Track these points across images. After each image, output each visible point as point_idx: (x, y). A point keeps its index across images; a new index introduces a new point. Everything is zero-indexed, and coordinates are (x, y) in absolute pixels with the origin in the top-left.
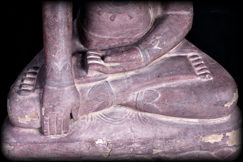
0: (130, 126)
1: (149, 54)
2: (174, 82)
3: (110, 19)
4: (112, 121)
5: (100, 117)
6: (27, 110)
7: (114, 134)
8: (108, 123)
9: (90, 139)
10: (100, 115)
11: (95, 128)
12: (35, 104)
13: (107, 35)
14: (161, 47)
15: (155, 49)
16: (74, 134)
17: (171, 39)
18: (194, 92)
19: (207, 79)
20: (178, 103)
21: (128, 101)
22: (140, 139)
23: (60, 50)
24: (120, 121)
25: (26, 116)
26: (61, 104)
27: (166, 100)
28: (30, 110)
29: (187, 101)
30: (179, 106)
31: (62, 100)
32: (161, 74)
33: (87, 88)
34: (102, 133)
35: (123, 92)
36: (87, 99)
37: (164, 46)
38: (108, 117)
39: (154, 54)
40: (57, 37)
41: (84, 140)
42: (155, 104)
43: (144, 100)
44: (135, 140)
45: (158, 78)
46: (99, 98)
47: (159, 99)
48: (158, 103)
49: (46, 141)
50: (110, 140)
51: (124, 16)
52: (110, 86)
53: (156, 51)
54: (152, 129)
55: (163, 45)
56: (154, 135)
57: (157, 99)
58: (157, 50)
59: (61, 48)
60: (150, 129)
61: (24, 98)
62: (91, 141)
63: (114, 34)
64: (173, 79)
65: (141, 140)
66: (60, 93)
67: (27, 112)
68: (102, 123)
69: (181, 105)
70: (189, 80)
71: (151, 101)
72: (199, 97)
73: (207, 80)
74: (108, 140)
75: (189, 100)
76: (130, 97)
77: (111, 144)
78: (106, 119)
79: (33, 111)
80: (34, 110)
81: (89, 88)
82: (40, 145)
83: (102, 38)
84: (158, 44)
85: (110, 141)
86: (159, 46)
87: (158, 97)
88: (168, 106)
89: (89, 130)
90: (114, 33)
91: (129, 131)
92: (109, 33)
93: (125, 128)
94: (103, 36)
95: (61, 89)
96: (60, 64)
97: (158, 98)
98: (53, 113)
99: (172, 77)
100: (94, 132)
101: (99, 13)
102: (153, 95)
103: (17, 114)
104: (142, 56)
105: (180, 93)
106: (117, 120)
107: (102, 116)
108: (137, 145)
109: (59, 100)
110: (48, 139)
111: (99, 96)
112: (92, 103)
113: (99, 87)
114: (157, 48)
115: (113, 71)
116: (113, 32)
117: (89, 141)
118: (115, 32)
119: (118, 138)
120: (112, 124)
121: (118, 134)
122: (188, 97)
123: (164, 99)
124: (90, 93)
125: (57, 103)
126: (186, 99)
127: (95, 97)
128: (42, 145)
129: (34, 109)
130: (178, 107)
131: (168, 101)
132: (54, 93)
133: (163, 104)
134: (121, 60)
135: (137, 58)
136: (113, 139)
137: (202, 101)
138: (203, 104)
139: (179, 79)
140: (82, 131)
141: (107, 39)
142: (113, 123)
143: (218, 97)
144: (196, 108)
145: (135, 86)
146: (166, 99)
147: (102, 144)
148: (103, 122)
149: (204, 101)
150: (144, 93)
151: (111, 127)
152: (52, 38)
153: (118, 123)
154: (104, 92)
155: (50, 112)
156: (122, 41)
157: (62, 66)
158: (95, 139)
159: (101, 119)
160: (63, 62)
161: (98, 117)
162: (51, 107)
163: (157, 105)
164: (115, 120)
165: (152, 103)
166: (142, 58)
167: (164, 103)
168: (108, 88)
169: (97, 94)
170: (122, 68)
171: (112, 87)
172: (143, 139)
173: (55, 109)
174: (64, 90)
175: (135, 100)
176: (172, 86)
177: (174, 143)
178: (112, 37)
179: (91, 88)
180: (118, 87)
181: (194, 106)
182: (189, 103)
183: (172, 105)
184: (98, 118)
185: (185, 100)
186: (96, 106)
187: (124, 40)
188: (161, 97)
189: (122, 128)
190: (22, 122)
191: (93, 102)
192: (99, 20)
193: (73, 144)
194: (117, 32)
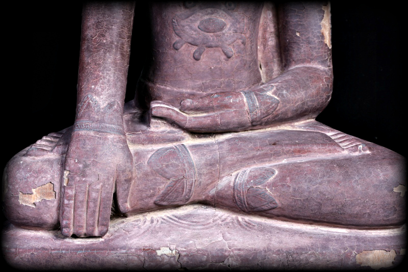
0: (221, 232)
1: (258, 100)
2: (301, 156)
3: (192, 56)
4: (190, 225)
5: (168, 219)
6: (37, 177)
7: (191, 242)
8: (181, 227)
9: (146, 247)
10: (168, 217)
11: (157, 232)
12: (52, 167)
13: (186, 87)
14: (278, 97)
15: (268, 96)
16: (118, 240)
17: (296, 92)
18: (338, 165)
19: (360, 151)
20: (309, 182)
21: (219, 188)
22: (239, 250)
23: (106, 80)
24: (204, 225)
25: (34, 190)
26: (100, 163)
27: (288, 178)
28: (42, 177)
29: (325, 178)
30: (311, 189)
31: (101, 156)
34: (169, 238)
35: (210, 165)
36: (146, 169)
37: (284, 97)
38: (182, 220)
39: (267, 103)
40: (103, 63)
41: (135, 247)
42: (268, 188)
43: (248, 181)
44: (229, 251)
45: (274, 146)
46: (167, 170)
47: (275, 178)
48: (273, 185)
49: (64, 247)
50: (184, 249)
51: (217, 54)
52: (188, 151)
53: (270, 99)
54: (262, 237)
55: (282, 95)
56: (265, 245)
57: (271, 179)
58: (271, 98)
59: (108, 77)
60: (258, 236)
61: (34, 159)
62: (149, 249)
63: (198, 85)
64: (299, 151)
65: (241, 253)
66: (98, 142)
67: (36, 181)
68: (170, 227)
69: (315, 187)
71: (260, 183)
72: (347, 172)
73: (360, 154)
74: (179, 249)
75: (329, 177)
76: (224, 179)
77: (185, 256)
78: (178, 222)
79: (46, 180)
80: (49, 179)
81: (151, 151)
82: (53, 252)
83: (178, 92)
84: (273, 91)
85: (184, 251)
86: (275, 93)
87: (273, 173)
88: (291, 190)
89: (146, 234)
90: (199, 83)
91: (221, 238)
92: (190, 83)
93: (212, 234)
94: (179, 88)
95: (100, 135)
96: (102, 98)
97: (274, 177)
98: (84, 179)
99: (298, 147)
100: (155, 238)
101: (175, 46)
102: (264, 173)
103: (17, 186)
104: (245, 100)
105: (313, 168)
106: (199, 224)
107: (171, 219)
108: (234, 263)
109: (97, 155)
110: (68, 244)
111: (167, 166)
112: (155, 179)
113: (168, 151)
114: (272, 95)
115: (194, 121)
116: (197, 82)
117: (144, 250)
118: (199, 82)
119: (199, 247)
120: (189, 229)
121: (197, 242)
122: (327, 172)
123: (283, 177)
124: (153, 158)
125: (92, 160)
126: (324, 176)
127: (161, 166)
128: (56, 253)
129: (49, 176)
130: (310, 192)
131: (291, 180)
132: (87, 142)
133: (283, 186)
134: (209, 103)
135: (238, 101)
136: (189, 248)
137: (352, 178)
138: (354, 184)
139: (310, 151)
140: (133, 236)
141: (186, 93)
142: (191, 227)
143: (382, 172)
144: (342, 194)
145: (232, 156)
146: (289, 176)
147: (169, 256)
148: (172, 225)
149: (357, 178)
150: (248, 171)
151: (187, 232)
152: (94, 64)
153: (199, 227)
154: (177, 159)
155: (78, 179)
157: (107, 102)
158: (156, 246)
159: (168, 222)
160: (109, 96)
161: (164, 219)
162: (80, 168)
163: (271, 190)
164: (194, 224)
165: (263, 186)
166: (246, 104)
167: (284, 185)
168: (184, 153)
169: (165, 161)
170: (210, 118)
171: (192, 153)
172: (246, 250)
173: (88, 172)
174: (106, 139)
175: (232, 184)
177: (303, 263)
178: (194, 91)
179: (154, 152)
180: (202, 154)
181: (339, 188)
182: (329, 182)
183: (299, 187)
184: (163, 221)
185: (321, 178)
186: (161, 187)
188: (279, 174)
189: (207, 234)
190: (24, 204)
191: (157, 178)
192: (175, 60)
193: (115, 252)
194: (204, 81)
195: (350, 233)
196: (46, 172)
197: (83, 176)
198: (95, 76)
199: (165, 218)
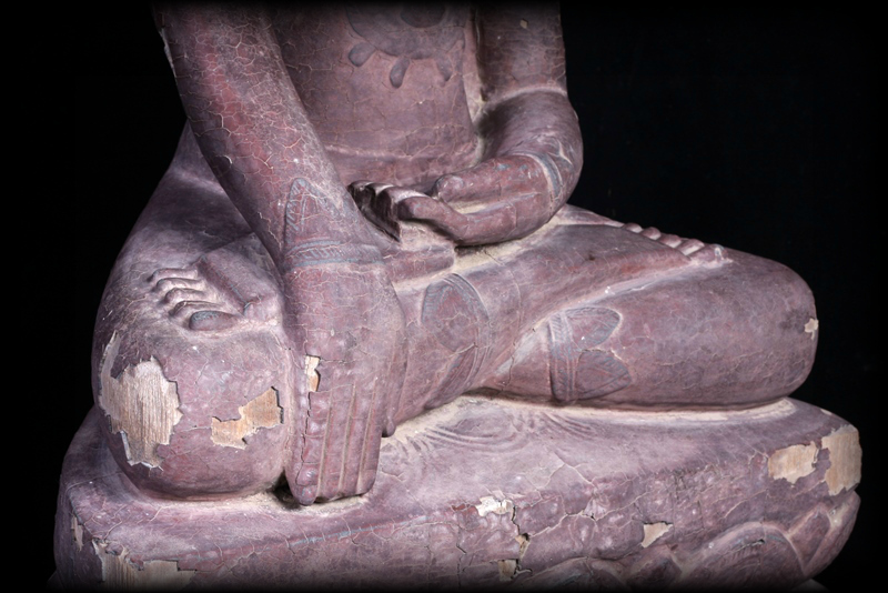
0: (550, 450)
3: (387, 78)
4: (486, 443)
5: (437, 436)
6: (246, 379)
8: (478, 449)
9: (454, 501)
10: (436, 432)
11: (446, 467)
12: (268, 352)
13: (379, 147)
14: (569, 159)
16: (392, 495)
18: (715, 291)
19: (719, 259)
20: (683, 329)
21: (519, 358)
22: (605, 481)
24: (509, 440)
25: (241, 410)
27: (646, 326)
28: (257, 378)
29: (707, 319)
30: (687, 344)
31: (372, 316)
34: (477, 477)
35: (508, 313)
36: (420, 335)
38: (463, 434)
39: (568, 174)
41: (435, 505)
42: (615, 348)
43: (577, 339)
44: (591, 487)
46: (452, 332)
47: (622, 329)
49: (306, 529)
50: (520, 496)
51: (428, 72)
52: (473, 288)
53: (566, 166)
54: (618, 448)
57: (616, 331)
60: (612, 449)
61: (217, 338)
62: (462, 507)
63: (399, 140)
64: (629, 269)
65: (610, 486)
66: (362, 286)
67: (246, 389)
68: (457, 452)
69: (693, 338)
70: (671, 270)
71: (600, 341)
72: (736, 303)
73: (721, 265)
74: (512, 496)
75: (712, 317)
76: (524, 339)
77: (525, 508)
78: (457, 439)
79: (264, 383)
80: (269, 380)
82: (293, 544)
83: (365, 159)
84: (561, 148)
85: (521, 500)
86: (565, 153)
87: (617, 318)
88: (655, 348)
89: (430, 475)
90: (399, 137)
91: (560, 463)
92: (384, 138)
93: (538, 456)
94: (365, 149)
95: (362, 270)
97: (620, 325)
98: (349, 372)
99: (626, 261)
100: (453, 480)
101: (353, 57)
102: (599, 318)
103: (206, 406)
104: (546, 171)
105: (677, 300)
106: (498, 439)
107: (444, 435)
108: (601, 509)
109: (366, 316)
110: (309, 522)
112: (434, 354)
113: (443, 291)
114: (566, 158)
115: (479, 223)
116: (396, 134)
117: (454, 508)
118: (401, 135)
119: (541, 487)
120: (491, 451)
121: (528, 476)
122: (707, 307)
123: (636, 323)
124: (427, 309)
125: (360, 327)
126: (704, 315)
127: (442, 326)
128: (298, 546)
129: (268, 373)
130: (686, 349)
131: (652, 328)
132: (344, 288)
133: (640, 341)
134: (493, 183)
135: (537, 176)
136: (525, 492)
137: (748, 315)
138: (753, 326)
139: (643, 268)
140: (411, 482)
141: (380, 159)
142: (492, 447)
144: (735, 346)
145: (539, 289)
146: (646, 321)
147: (497, 515)
148: (457, 449)
149: (755, 314)
151: (494, 460)
153: (506, 445)
154: (464, 307)
155: (338, 373)
158: (469, 499)
159: (444, 442)
161: (432, 438)
162: (340, 347)
163: (620, 352)
164: (491, 439)
165: (606, 346)
166: (549, 180)
167: (642, 340)
169: (447, 314)
172: (615, 478)
173: (357, 355)
174: (372, 277)
175: (544, 349)
176: (635, 290)
177: (699, 488)
178: (393, 154)
180: (493, 292)
181: (731, 335)
182: (715, 325)
183: (667, 342)
184: (432, 441)
185: (700, 319)
186: (440, 371)
187: (431, 164)
188: (626, 319)
189: (529, 457)
190: (223, 445)
191: (437, 351)
192: (354, 89)
194: (408, 133)
195: (730, 419)
196: (262, 366)
197: (349, 366)
198: (287, 134)
199: (430, 434)
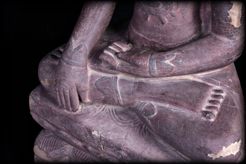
0: (127, 132)
1: (157, 66)
2: (177, 106)
4: (117, 120)
5: (111, 111)
6: (46, 74)
7: (110, 133)
9: (89, 127)
10: (112, 110)
11: (100, 119)
13: (142, 33)
14: (174, 64)
15: (166, 64)
16: (82, 116)
17: (192, 61)
18: (184, 126)
19: (207, 118)
20: (167, 129)
21: (134, 107)
22: (127, 149)
23: (83, 29)
24: (123, 123)
25: (46, 80)
26: (67, 80)
27: (159, 121)
31: (67, 77)
32: (167, 92)
33: (98, 76)
34: (102, 126)
35: (128, 94)
36: (94, 86)
37: (179, 64)
38: (116, 115)
39: (163, 68)
40: (86, 16)
41: (85, 125)
42: (150, 120)
43: (143, 112)
44: (123, 148)
45: (162, 95)
46: (104, 90)
47: (154, 117)
48: (152, 120)
50: (104, 137)
51: (157, 19)
52: (117, 83)
53: (166, 66)
55: (178, 63)
56: (141, 152)
58: (168, 65)
59: (85, 27)
60: (142, 144)
62: (89, 129)
63: (147, 34)
64: (176, 103)
65: (128, 151)
66: (67, 69)
67: (46, 76)
68: (108, 117)
69: (169, 133)
71: (147, 116)
72: (185, 133)
74: (102, 135)
75: (176, 131)
76: (136, 103)
77: (103, 140)
80: (51, 77)
81: (100, 77)
84: (172, 59)
86: (172, 62)
87: (154, 114)
88: (158, 128)
89: (95, 118)
91: (124, 137)
92: (143, 31)
93: (123, 131)
94: (139, 32)
95: (68, 66)
96: (77, 42)
97: (153, 115)
98: (60, 86)
99: (175, 101)
100: (97, 123)
102: (151, 111)
104: (148, 64)
105: (172, 120)
106: (122, 121)
107: (112, 111)
108: (125, 154)
109: (65, 76)
110: (61, 109)
111: (104, 89)
112: (99, 93)
113: (107, 80)
114: (169, 63)
115: (120, 68)
116: (147, 32)
117: (87, 128)
119: (111, 138)
120: (115, 123)
121: (113, 134)
122: (176, 128)
123: (157, 118)
125: (63, 78)
127: (101, 88)
130: (166, 134)
132: (62, 67)
133: (156, 124)
135: (143, 64)
136: (106, 137)
139: (181, 105)
140: (89, 116)
141: (141, 37)
142: (117, 122)
143: (203, 142)
147: (97, 137)
148: (110, 117)
149: (189, 139)
150: (146, 105)
151: (112, 125)
154: (110, 86)
156: (154, 45)
157: (78, 45)
158: (93, 129)
159: (110, 113)
160: (81, 41)
161: (109, 110)
162: (59, 80)
164: (120, 120)
165: (148, 118)
166: (148, 67)
168: (115, 84)
169: (103, 86)
170: (128, 69)
171: (119, 85)
172: (130, 150)
173: (62, 83)
174: (71, 68)
175: (138, 108)
178: (145, 37)
179: (100, 78)
180: (124, 87)
181: (179, 140)
182: (175, 134)
183: (162, 129)
184: (108, 111)
185: (172, 129)
186: (103, 97)
188: (156, 115)
189: (121, 130)
190: (43, 84)
192: (137, 15)
193: (76, 124)
194: (150, 33)
196: (50, 73)
198: (79, 25)
199: (111, 110)
